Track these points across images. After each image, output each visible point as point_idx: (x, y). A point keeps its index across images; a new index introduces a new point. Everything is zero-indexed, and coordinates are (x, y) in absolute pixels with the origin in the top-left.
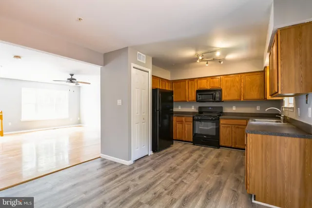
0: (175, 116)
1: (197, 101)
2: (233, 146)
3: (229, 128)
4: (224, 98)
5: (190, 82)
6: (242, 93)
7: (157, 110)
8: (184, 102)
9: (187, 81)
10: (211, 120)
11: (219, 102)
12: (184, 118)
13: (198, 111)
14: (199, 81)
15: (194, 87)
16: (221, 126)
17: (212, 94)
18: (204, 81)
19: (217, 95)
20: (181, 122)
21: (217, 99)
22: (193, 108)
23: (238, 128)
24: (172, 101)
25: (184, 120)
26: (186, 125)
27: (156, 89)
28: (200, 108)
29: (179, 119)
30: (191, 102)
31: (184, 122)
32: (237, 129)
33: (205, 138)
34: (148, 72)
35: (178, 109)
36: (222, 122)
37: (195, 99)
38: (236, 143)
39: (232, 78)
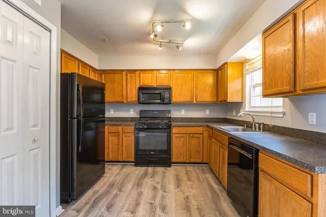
0: (108, 125)
1: (139, 103)
2: (187, 161)
3: (183, 139)
4: (174, 100)
5: (129, 75)
6: (194, 94)
7: (72, 118)
8: (119, 104)
9: (124, 73)
10: (161, 129)
11: (167, 104)
12: (120, 128)
13: (138, 116)
14: (142, 75)
15: (135, 83)
16: (174, 136)
17: (160, 94)
18: (149, 75)
19: (167, 95)
20: (117, 134)
21: (167, 101)
22: (132, 112)
23: (193, 137)
24: (102, 102)
25: (120, 131)
26: (124, 138)
27: (72, 75)
28: (142, 112)
29: (114, 129)
30: (130, 104)
31: (121, 134)
32: (192, 139)
33: (153, 155)
34: (50, 31)
35: (110, 113)
36: (174, 130)
37: (137, 101)
38: (191, 157)
39: (184, 74)
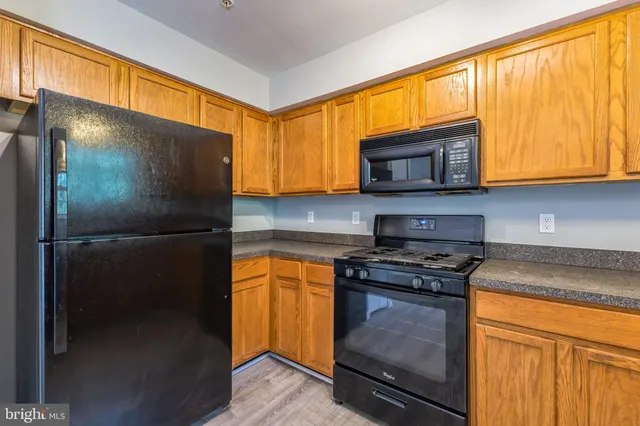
1: (362, 192)
3: (531, 356)
5: (336, 110)
6: (617, 135)
9: (325, 109)
10: (420, 291)
11: (464, 190)
12: (301, 266)
13: (371, 233)
14: (372, 102)
15: (354, 131)
16: (481, 333)
17: (431, 154)
20: (294, 283)
21: (457, 179)
22: (356, 222)
25: (302, 275)
26: (311, 300)
28: (380, 220)
30: (343, 197)
31: (304, 283)
32: (597, 374)
35: (308, 222)
36: (483, 306)
37: (358, 186)
39: (545, 54)
